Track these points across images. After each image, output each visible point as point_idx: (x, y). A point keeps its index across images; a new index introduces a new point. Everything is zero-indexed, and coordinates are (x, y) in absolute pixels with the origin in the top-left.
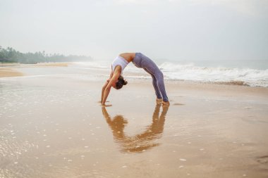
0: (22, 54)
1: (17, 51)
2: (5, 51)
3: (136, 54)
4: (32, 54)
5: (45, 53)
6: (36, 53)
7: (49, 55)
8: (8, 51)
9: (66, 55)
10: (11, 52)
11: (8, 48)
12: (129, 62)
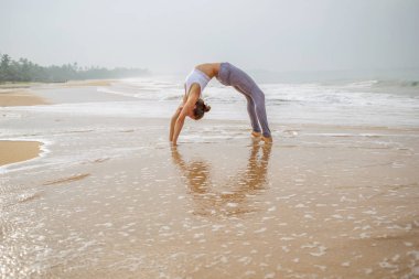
0: (42, 68)
1: (34, 63)
2: (16, 64)
4: (57, 68)
5: (78, 66)
6: (64, 66)
7: (84, 69)
8: (21, 63)
9: (110, 68)
10: (25, 66)
11: (21, 60)
12: (211, 77)
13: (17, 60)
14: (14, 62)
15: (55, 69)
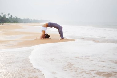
0: (21, 19)
1: (19, 18)
2: (14, 18)
3: (48, 23)
4: (25, 19)
5: (31, 19)
6: (27, 19)
7: (32, 20)
8: (16, 18)
9: (39, 20)
10: (17, 18)
11: (16, 17)
12: (47, 27)
13: (15, 17)
14: (14, 17)
15: (25, 20)
